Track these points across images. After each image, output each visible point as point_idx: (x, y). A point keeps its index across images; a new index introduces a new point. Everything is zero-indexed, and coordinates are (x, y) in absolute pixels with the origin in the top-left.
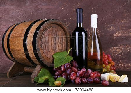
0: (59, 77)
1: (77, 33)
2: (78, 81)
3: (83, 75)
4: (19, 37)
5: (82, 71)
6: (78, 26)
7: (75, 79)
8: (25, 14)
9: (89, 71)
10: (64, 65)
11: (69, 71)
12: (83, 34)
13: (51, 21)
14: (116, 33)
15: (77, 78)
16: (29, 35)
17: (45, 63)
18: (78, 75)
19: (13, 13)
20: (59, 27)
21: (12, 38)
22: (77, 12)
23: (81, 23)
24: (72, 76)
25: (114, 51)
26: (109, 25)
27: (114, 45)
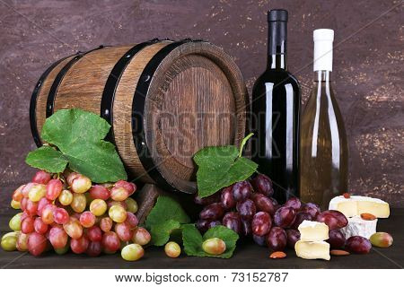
0: (213, 224)
1: (269, 87)
3: (293, 223)
4: (85, 94)
5: (291, 209)
6: (273, 66)
7: (267, 234)
9: (310, 208)
10: (231, 189)
11: (247, 206)
12: (289, 89)
14: (372, 94)
15: (274, 230)
16: (119, 88)
17: (171, 180)
18: (277, 219)
20: (215, 67)
21: (64, 99)
23: (282, 56)
24: (260, 225)
26: (352, 68)
27: (367, 128)
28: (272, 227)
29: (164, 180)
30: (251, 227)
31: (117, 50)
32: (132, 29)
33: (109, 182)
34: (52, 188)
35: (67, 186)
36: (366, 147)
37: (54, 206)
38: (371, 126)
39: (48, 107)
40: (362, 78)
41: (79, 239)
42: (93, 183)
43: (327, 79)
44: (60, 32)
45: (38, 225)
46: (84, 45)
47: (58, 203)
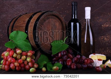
0: (56, 62)
1: (72, 24)
2: (74, 67)
3: (78, 62)
5: (77, 58)
6: (73, 18)
8: (27, 8)
9: (83, 58)
10: (61, 52)
11: (65, 57)
13: (50, 13)
15: (72, 64)
16: (30, 25)
17: (44, 50)
18: (73, 61)
20: (56, 18)
21: (16, 28)
22: (72, 5)
23: (76, 15)
24: (69, 62)
25: (102, 40)
29: (42, 50)
30: (66, 63)
32: (36, 8)
33: (27, 51)
34: (11, 53)
35: (15, 52)
37: (11, 58)
39: (12, 30)
41: (18, 67)
42: (22, 51)
43: (89, 21)
45: (7, 63)
46: (23, 12)
47: (13, 57)
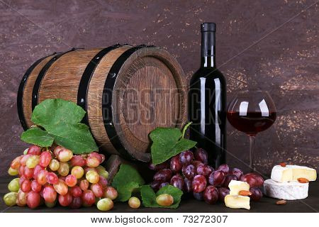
1: (203, 81)
3: (223, 182)
4: (65, 87)
5: (221, 172)
6: (206, 65)
7: (204, 191)
9: (236, 172)
10: (178, 157)
12: (217, 82)
13: (146, 51)
14: (286, 84)
15: (208, 188)
18: (211, 180)
19: (36, 28)
22: (203, 32)
23: (212, 58)
24: (198, 185)
26: (269, 64)
27: (282, 111)
28: (207, 186)
29: (127, 151)
30: (191, 187)
31: (88, 52)
32: (93, 33)
33: (85, 153)
34: (44, 158)
35: (55, 157)
36: (281, 127)
37: (47, 171)
38: (285, 109)
40: (277, 71)
41: (65, 196)
42: (74, 154)
44: (35, 35)
45: (34, 186)
46: (55, 45)
47: (49, 169)
